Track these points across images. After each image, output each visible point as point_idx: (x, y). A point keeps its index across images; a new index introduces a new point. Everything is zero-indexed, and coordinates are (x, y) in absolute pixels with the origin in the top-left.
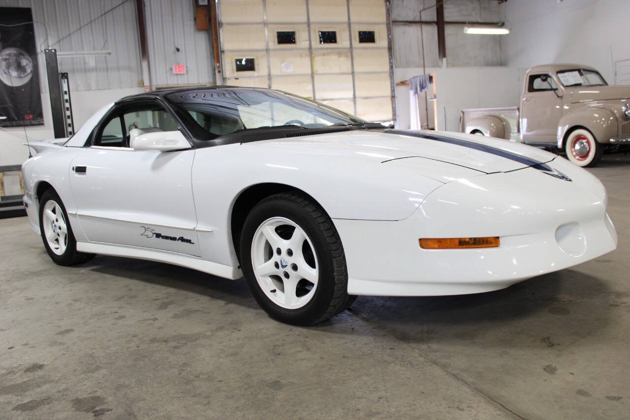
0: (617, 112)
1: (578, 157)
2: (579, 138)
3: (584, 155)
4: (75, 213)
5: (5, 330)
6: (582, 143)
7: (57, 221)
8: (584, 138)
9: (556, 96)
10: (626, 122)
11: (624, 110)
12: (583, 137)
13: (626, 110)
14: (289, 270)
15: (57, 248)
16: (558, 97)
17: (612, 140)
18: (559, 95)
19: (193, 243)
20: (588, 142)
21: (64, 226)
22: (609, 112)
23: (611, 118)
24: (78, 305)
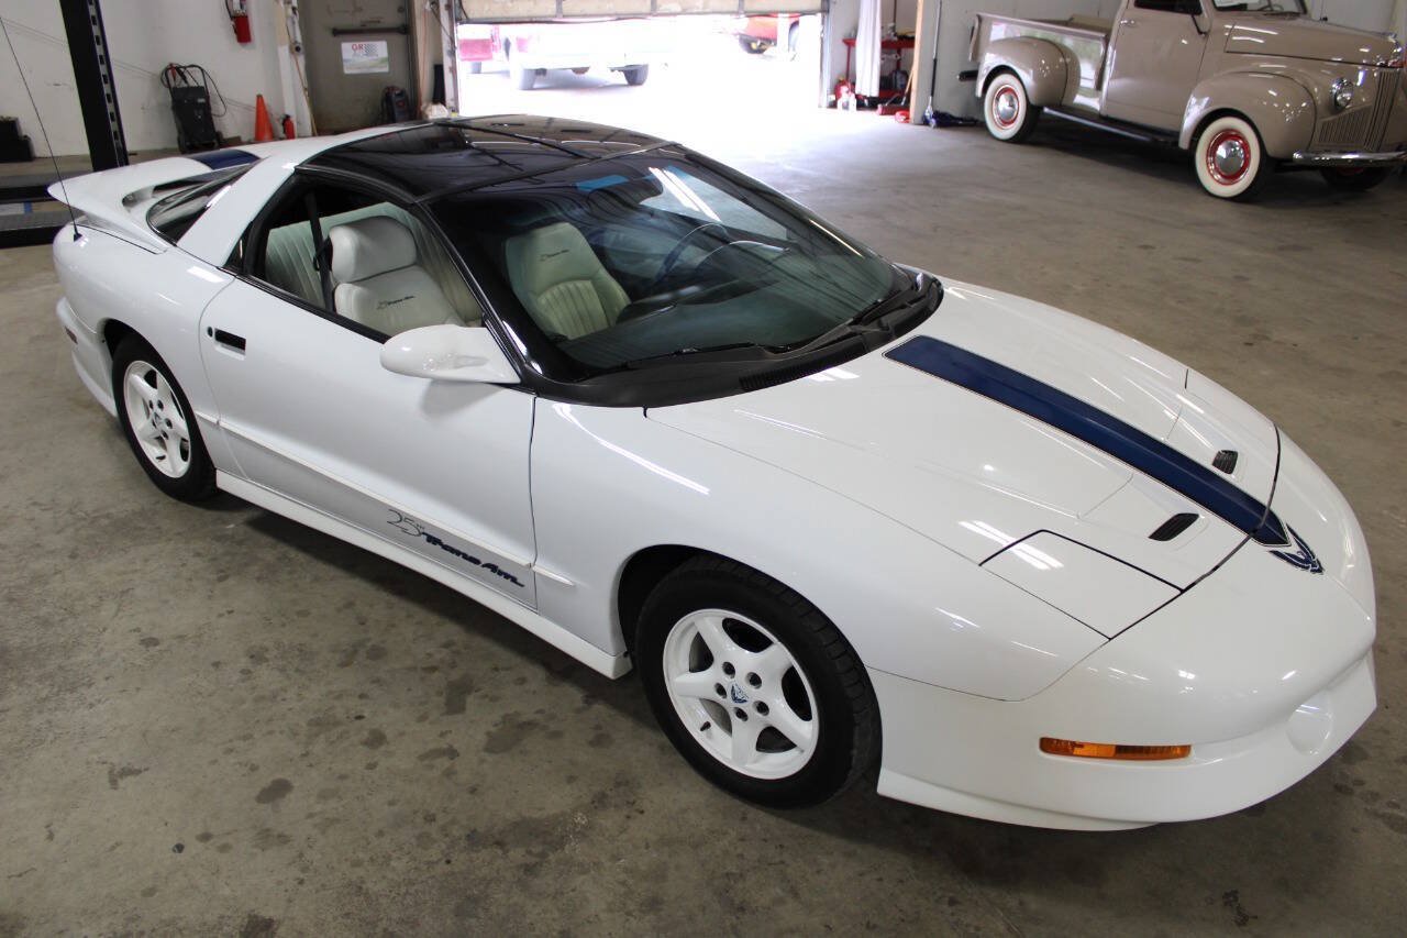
0: (1319, 90)
1: (1218, 177)
2: (1227, 136)
3: (1234, 172)
4: (215, 421)
5: (139, 772)
6: (1232, 146)
7: (161, 406)
8: (1238, 136)
9: (1195, 30)
10: (1331, 118)
11: (1335, 91)
12: (1234, 133)
13: (1340, 92)
14: (748, 708)
15: (162, 458)
16: (1200, 32)
17: (1296, 156)
18: (1202, 29)
19: (522, 586)
20: (1245, 146)
21: (181, 424)
22: (1302, 92)
23: (1304, 105)
24: (267, 677)
